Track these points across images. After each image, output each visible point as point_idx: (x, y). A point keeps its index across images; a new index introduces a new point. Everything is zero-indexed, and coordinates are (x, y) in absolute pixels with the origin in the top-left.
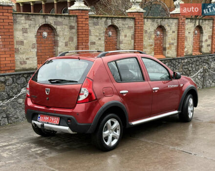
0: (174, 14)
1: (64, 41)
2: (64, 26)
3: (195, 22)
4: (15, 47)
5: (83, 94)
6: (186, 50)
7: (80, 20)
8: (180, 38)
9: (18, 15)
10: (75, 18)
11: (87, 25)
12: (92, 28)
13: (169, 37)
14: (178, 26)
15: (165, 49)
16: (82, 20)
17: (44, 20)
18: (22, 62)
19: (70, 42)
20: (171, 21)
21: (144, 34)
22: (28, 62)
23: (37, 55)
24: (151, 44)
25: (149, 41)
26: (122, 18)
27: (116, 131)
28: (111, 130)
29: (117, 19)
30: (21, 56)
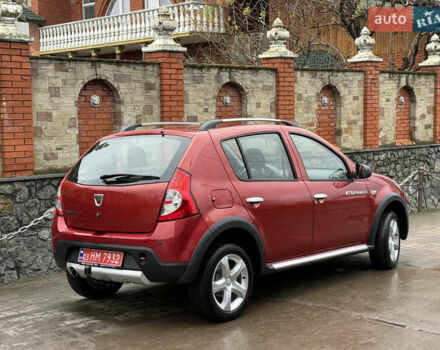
0: (355, 63)
1: (134, 114)
2: (133, 84)
3: (399, 80)
4: (34, 124)
5: (171, 202)
6: (382, 134)
7: (165, 71)
8: (369, 110)
9: (40, 61)
10: (156, 69)
11: (180, 83)
12: (190, 88)
13: (347, 109)
14: (365, 87)
15: (339, 133)
16: (170, 71)
17: (93, 72)
18: (49, 156)
19: (147, 116)
20: (350, 76)
21: (296, 102)
22: (61, 155)
23: (79, 142)
24: (310, 121)
25: (306, 115)
26: (250, 69)
27: (239, 280)
28: (230, 277)
29: (241, 72)
30: (46, 143)
